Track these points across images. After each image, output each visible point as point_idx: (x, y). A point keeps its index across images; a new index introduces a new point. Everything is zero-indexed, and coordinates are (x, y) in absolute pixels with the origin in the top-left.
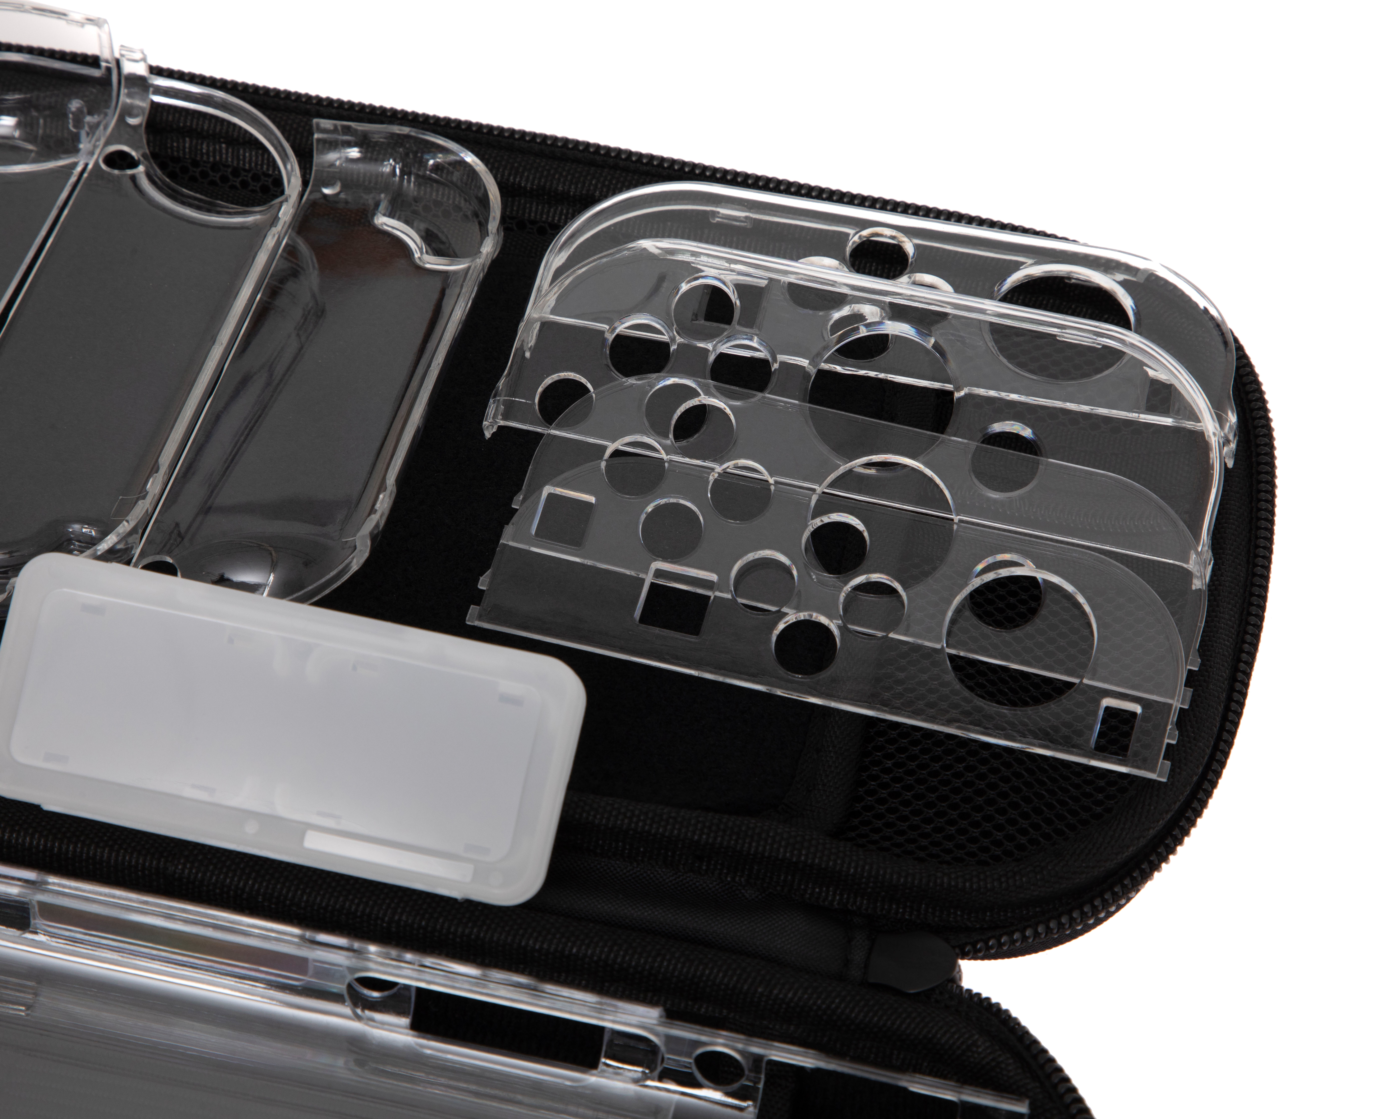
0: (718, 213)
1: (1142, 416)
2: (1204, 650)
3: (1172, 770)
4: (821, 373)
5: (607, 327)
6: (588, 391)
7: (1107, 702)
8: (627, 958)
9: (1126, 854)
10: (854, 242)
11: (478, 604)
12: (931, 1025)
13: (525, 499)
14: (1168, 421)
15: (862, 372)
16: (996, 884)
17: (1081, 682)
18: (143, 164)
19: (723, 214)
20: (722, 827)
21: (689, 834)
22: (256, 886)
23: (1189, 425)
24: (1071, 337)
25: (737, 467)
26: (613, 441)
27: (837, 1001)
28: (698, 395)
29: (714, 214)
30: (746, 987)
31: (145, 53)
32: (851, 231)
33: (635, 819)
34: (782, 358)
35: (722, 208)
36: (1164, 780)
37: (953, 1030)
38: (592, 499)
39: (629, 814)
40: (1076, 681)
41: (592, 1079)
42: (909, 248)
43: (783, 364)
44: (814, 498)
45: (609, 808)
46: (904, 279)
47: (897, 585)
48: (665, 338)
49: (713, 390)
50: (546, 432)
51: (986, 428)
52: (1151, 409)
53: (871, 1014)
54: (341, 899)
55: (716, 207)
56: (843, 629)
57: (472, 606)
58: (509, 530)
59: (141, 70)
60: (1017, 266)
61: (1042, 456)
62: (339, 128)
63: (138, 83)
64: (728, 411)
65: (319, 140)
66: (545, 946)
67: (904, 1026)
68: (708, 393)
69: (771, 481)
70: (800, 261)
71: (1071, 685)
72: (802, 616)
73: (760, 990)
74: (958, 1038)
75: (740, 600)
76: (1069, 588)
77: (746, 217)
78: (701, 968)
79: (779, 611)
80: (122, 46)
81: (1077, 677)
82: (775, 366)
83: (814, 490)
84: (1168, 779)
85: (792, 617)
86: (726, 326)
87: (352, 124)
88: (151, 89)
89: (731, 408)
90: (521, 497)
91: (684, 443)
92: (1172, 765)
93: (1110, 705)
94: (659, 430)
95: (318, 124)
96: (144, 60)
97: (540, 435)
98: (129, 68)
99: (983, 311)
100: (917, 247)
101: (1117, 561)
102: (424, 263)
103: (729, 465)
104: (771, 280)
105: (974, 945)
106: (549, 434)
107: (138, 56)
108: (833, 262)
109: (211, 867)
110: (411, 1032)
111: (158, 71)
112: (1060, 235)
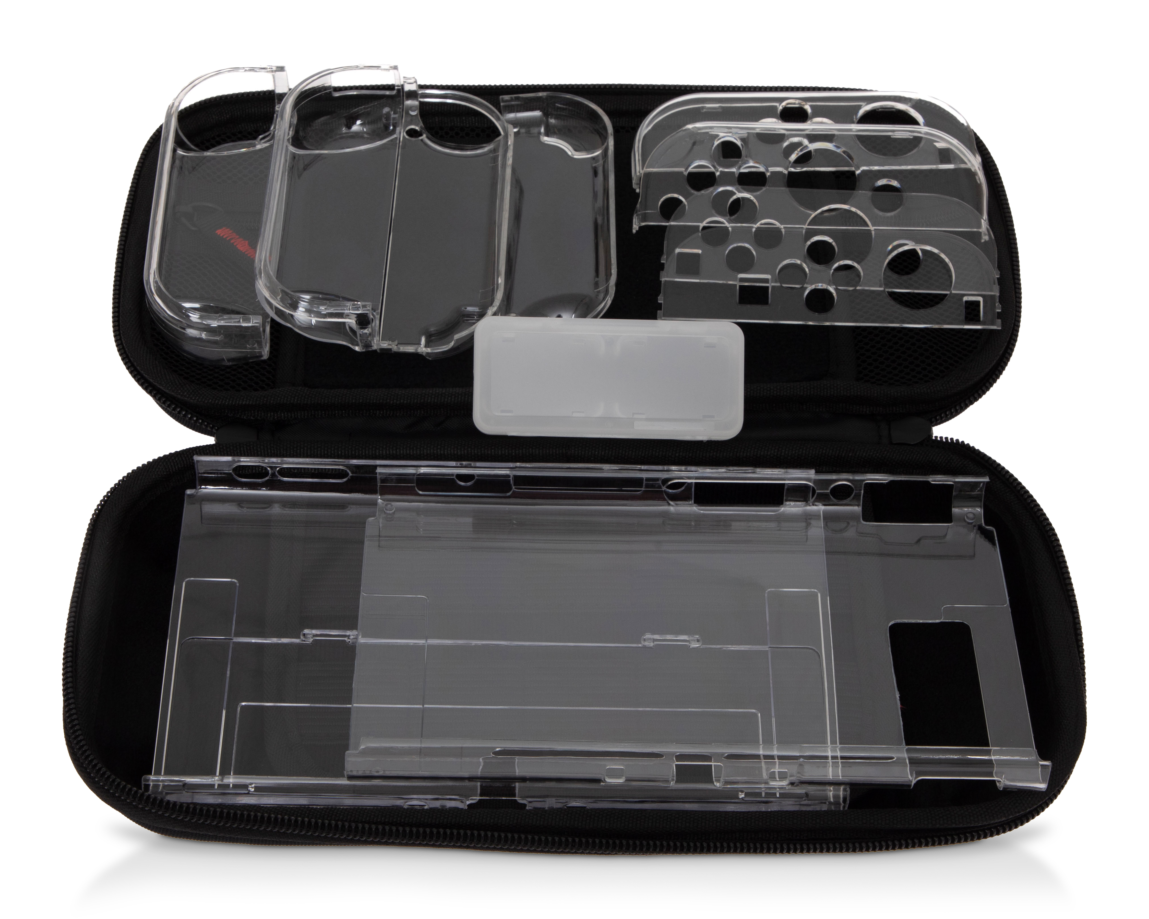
0: (705, 107)
1: (940, 166)
2: (1000, 267)
3: (1002, 323)
4: (790, 173)
5: (684, 169)
6: (681, 202)
7: (965, 299)
8: (787, 452)
9: (993, 364)
10: (780, 109)
11: (661, 309)
12: (930, 455)
13: (667, 258)
14: (951, 166)
15: (805, 169)
16: (941, 388)
17: (951, 293)
18: (425, 133)
19: (708, 107)
20: (812, 386)
21: (798, 393)
22: (610, 453)
23: (963, 166)
24: (898, 135)
25: (761, 224)
26: (702, 222)
27: (886, 452)
28: (735, 194)
29: (703, 108)
30: (843, 454)
31: (416, 78)
32: (777, 104)
33: (772, 391)
34: (772, 169)
35: (706, 104)
36: (1000, 328)
37: (940, 455)
38: (700, 252)
39: (768, 389)
40: (948, 292)
41: (782, 509)
42: (808, 107)
43: (772, 173)
44: (804, 231)
45: (759, 388)
46: (809, 122)
47: (855, 265)
48: (712, 169)
49: (741, 190)
50: (667, 224)
51: (874, 184)
52: (942, 162)
53: (902, 456)
54: (651, 451)
55: (704, 104)
56: (836, 290)
57: (658, 311)
58: (662, 273)
59: (413, 87)
60: (860, 107)
61: (903, 192)
62: (514, 98)
63: (412, 95)
64: (752, 198)
65: (503, 106)
66: (748, 454)
67: (918, 458)
68: (739, 192)
69: (782, 227)
70: (760, 121)
71: (946, 295)
72: (813, 287)
73: (850, 455)
74: (944, 458)
75: (784, 285)
76: (936, 251)
77: (719, 107)
78: (821, 450)
79: (802, 287)
80: (404, 77)
81: (948, 291)
82: (768, 174)
83: (803, 228)
84: (1002, 328)
85: (809, 288)
86: (739, 159)
87: (521, 95)
88: (419, 96)
89: (754, 197)
90: (665, 257)
91: (733, 217)
92: (1002, 321)
93: (967, 300)
94: (721, 214)
95: (502, 99)
96: (416, 82)
97: (666, 227)
98: (407, 88)
99: (850, 130)
100: (811, 106)
101: (953, 234)
102: (574, 155)
103: (758, 225)
104: (748, 133)
105: (935, 418)
106: (671, 226)
107: (412, 81)
108: (774, 120)
109: (587, 448)
110: (696, 505)
111: (421, 87)
112: (869, 89)
